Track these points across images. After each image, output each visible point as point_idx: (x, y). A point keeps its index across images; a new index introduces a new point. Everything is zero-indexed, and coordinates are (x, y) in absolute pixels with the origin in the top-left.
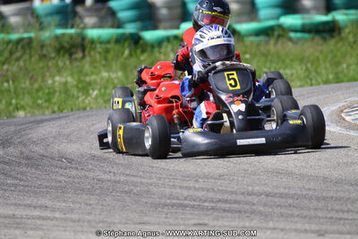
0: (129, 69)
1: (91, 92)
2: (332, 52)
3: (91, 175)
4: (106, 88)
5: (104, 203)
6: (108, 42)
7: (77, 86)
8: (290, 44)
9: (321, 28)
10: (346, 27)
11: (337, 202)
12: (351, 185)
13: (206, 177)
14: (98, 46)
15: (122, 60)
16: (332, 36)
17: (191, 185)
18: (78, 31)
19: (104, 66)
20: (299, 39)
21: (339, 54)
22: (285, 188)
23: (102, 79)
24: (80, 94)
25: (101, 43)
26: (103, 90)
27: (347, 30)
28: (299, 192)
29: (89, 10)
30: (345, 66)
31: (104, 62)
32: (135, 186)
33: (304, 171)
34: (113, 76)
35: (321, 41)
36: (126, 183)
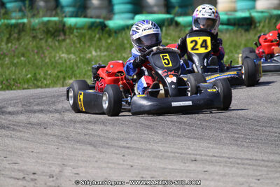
6: (82, 28)
25: (77, 29)
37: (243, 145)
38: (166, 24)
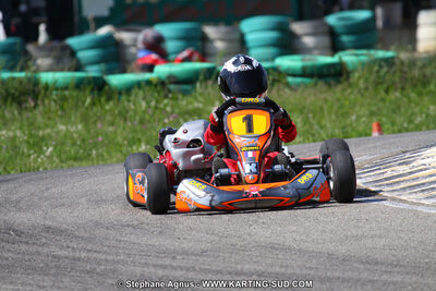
0: (92, 121)
1: (45, 148)
2: (338, 100)
3: (45, 250)
4: (63, 144)
5: (61, 285)
6: (66, 88)
7: (28, 142)
8: (287, 90)
9: (325, 72)
10: (355, 70)
11: (345, 284)
12: (362, 262)
13: (185, 253)
14: (54, 93)
15: (83, 110)
16: (339, 82)
17: (167, 263)
18: (29, 74)
19: (61, 117)
20: (299, 85)
21: (347, 103)
22: (281, 267)
23: (58, 133)
24: (32, 152)
25: (57, 89)
26: (58, 147)
27: (356, 75)
28: (299, 272)
29: (41, 48)
30: (353, 118)
31: (60, 113)
32: (99, 264)
33: (304, 246)
34: (73, 129)
35: (325, 88)
36: (88, 260)
38: (201, 77)
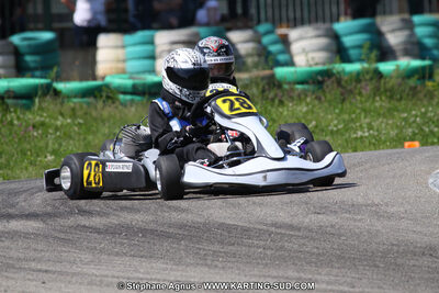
37: (216, 266)
